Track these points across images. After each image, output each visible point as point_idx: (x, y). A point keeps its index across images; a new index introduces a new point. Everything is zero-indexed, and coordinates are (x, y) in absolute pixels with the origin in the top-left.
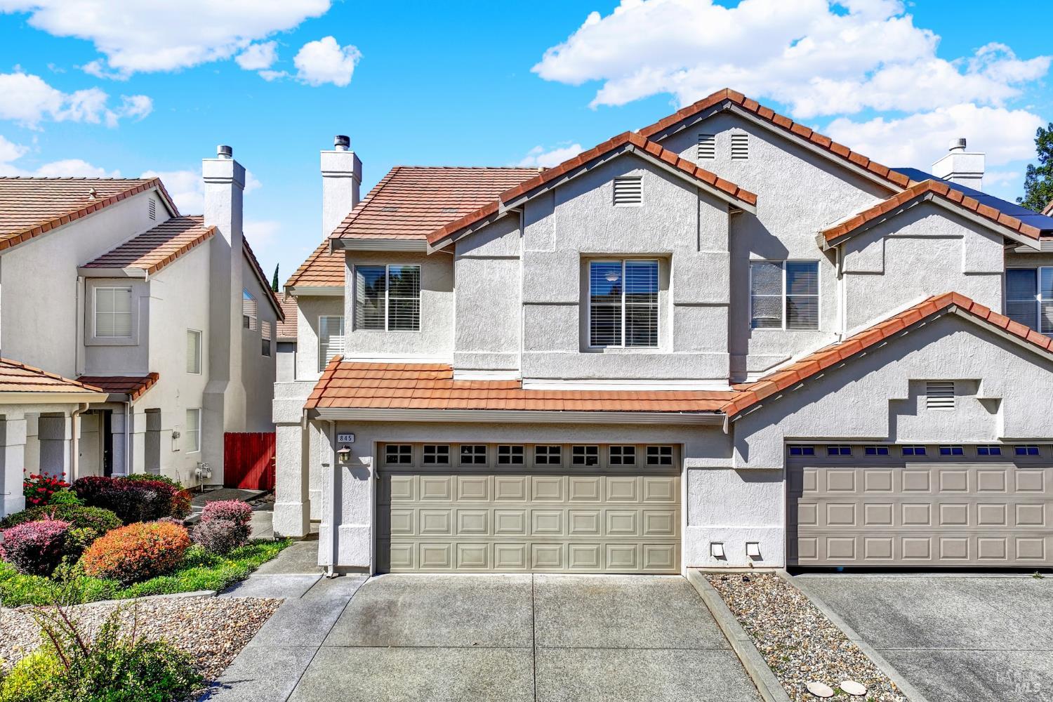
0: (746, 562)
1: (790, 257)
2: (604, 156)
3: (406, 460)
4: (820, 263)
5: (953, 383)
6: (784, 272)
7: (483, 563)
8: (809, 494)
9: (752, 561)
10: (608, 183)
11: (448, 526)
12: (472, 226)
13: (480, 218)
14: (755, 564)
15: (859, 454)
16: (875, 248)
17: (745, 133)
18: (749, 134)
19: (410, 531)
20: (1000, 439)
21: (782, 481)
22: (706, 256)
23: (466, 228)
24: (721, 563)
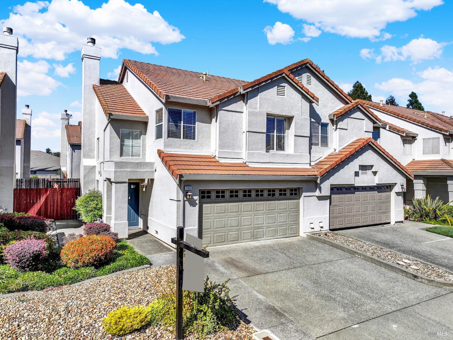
0: (319, 229)
1: (322, 121)
2: (276, 77)
3: (209, 197)
4: (329, 124)
5: (366, 166)
6: (320, 126)
7: (237, 240)
8: (333, 204)
9: (321, 229)
10: (276, 87)
11: (225, 225)
12: (228, 97)
13: (230, 94)
14: (322, 229)
15: (344, 190)
16: (346, 121)
17: (311, 75)
18: (311, 76)
19: (210, 228)
20: (376, 184)
21: (328, 200)
22: (304, 119)
23: (225, 98)
24: (313, 230)
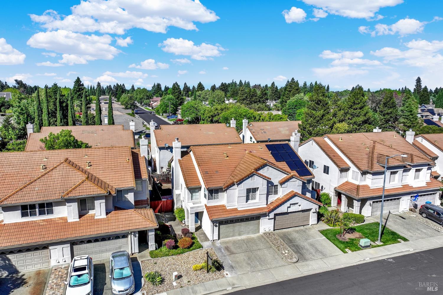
1: (274, 185)
3: (222, 224)
4: (278, 186)
5: (295, 203)
7: (233, 236)
8: (276, 220)
9: (269, 230)
10: (251, 178)
11: (228, 232)
15: (283, 214)
16: (286, 184)
18: (269, 167)
19: (223, 233)
20: (301, 210)
21: (273, 219)
22: (264, 187)
24: (265, 231)
